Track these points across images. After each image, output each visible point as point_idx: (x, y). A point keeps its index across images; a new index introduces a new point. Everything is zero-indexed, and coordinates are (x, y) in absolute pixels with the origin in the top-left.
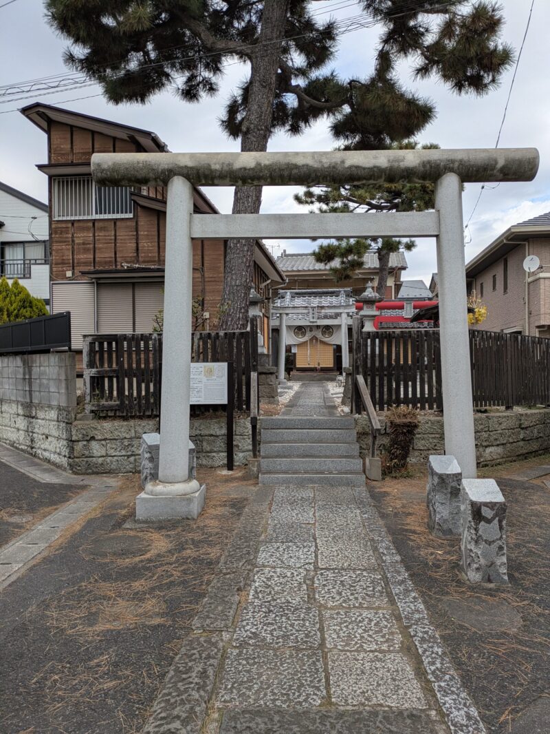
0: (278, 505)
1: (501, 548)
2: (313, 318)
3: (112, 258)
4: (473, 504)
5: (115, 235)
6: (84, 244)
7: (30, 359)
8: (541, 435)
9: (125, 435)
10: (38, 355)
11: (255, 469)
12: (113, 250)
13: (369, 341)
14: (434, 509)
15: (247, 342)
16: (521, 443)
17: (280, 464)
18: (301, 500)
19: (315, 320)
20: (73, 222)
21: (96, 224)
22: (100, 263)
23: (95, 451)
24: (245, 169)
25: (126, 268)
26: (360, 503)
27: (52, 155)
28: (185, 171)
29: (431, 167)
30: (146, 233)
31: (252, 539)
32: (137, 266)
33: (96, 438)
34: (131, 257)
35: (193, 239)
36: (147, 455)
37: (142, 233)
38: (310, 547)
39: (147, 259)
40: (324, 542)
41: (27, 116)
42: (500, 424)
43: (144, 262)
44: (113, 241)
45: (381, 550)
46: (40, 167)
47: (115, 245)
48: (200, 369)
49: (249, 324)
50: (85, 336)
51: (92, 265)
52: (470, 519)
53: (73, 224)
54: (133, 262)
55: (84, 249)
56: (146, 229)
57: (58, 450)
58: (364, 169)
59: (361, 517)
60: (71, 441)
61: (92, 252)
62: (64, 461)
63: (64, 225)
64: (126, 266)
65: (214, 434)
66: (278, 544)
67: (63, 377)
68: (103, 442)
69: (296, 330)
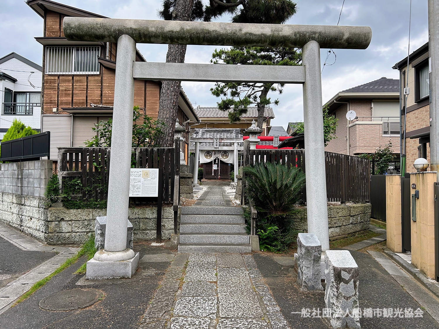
0: (190, 268)
1: (355, 302)
2: (217, 145)
3: (84, 100)
4: (335, 269)
5: (87, 86)
6: (65, 90)
7: (22, 164)
8: (362, 221)
9: (85, 217)
10: (27, 162)
11: (176, 242)
12: (85, 95)
13: (254, 156)
14: (302, 271)
15: (172, 155)
16: (351, 226)
17: (193, 239)
18: (207, 264)
19: (218, 147)
20: (59, 76)
21: (74, 78)
22: (76, 103)
23: (64, 229)
24: (172, 32)
25: (93, 106)
26: (248, 266)
27: (47, 32)
28: (131, 32)
29: (300, 36)
30: (107, 84)
31: (170, 294)
32: (101, 106)
33: (65, 220)
34: (97, 100)
35: (135, 79)
36: (99, 232)
37: (105, 84)
38: (213, 300)
39: (107, 102)
40: (223, 296)
41: (31, 6)
42: (338, 213)
43: (106, 103)
44: (86, 89)
45: (265, 303)
46: (38, 39)
47: (87, 92)
48: (140, 173)
49: (174, 144)
50: (59, 149)
51: (71, 104)
52: (333, 280)
53: (59, 77)
54: (98, 103)
55: (66, 94)
56: (108, 82)
57: (38, 228)
58: (255, 35)
59: (250, 277)
60: (47, 221)
61: (71, 96)
62: (42, 235)
63: (52, 78)
64: (93, 105)
65: (148, 217)
66: (190, 297)
67: (43, 177)
68: (70, 222)
69: (206, 154)
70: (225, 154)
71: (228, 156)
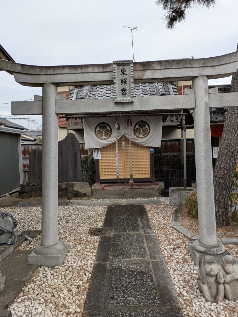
2: (124, 92)
69: (98, 129)
70: (142, 128)
71: (148, 132)
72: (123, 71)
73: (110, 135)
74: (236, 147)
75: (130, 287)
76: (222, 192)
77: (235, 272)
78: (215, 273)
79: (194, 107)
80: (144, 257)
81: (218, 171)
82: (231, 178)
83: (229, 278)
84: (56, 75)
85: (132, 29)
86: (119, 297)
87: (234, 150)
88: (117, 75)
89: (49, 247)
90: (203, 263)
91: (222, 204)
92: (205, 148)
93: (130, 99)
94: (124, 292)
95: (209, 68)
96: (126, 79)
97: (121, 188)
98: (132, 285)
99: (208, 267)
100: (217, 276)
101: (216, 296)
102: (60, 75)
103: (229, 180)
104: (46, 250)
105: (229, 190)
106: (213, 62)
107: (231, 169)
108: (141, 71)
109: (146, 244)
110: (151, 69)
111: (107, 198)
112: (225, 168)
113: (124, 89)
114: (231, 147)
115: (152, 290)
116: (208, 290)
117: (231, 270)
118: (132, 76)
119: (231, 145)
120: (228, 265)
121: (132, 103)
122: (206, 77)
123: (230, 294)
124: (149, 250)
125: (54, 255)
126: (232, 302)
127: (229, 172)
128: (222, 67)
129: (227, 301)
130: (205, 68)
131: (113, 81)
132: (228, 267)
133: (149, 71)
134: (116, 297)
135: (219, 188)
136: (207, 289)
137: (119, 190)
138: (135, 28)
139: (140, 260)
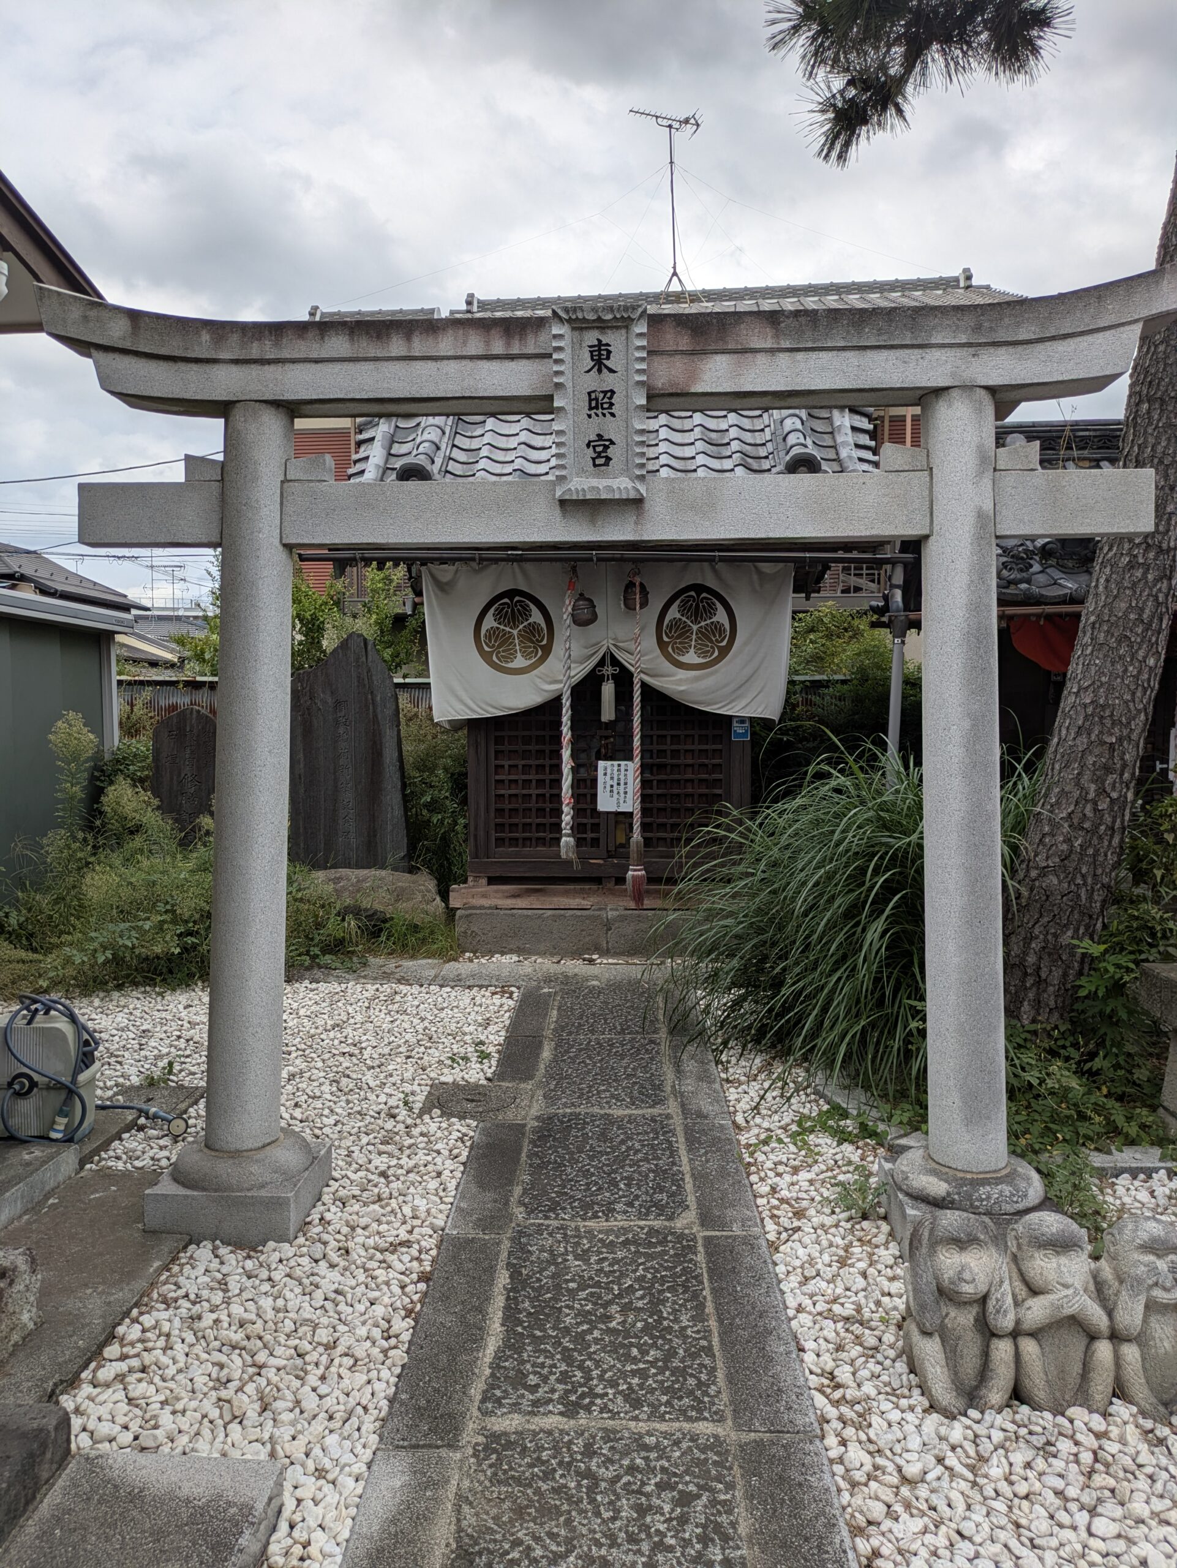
2: (603, 455)
69: (489, 622)
70: (696, 622)
71: (724, 643)
72: (600, 357)
73: (547, 650)
74: (1129, 723)
75: (596, 1341)
76: (1055, 935)
77: (1066, 1286)
78: (976, 1287)
79: (926, 532)
80: (671, 1218)
81: (1044, 835)
82: (1099, 871)
83: (1037, 1311)
84: (289, 367)
85: (670, 126)
86: (545, 1379)
87: (1120, 740)
88: (569, 374)
89: (236, 1154)
90: (925, 1242)
91: (1051, 989)
92: (967, 724)
93: (630, 485)
94: (568, 1359)
95: (1002, 351)
96: (613, 392)
97: (586, 903)
98: (610, 1331)
99: (949, 1261)
100: (984, 1299)
101: (977, 1388)
102: (308, 365)
103: (1089, 880)
104: (224, 1169)
105: (1087, 927)
106: (1018, 325)
107: (1103, 828)
108: (686, 359)
109: (685, 1160)
110: (731, 346)
111: (519, 951)
112: (1076, 821)
113: (600, 437)
114: (1108, 722)
115: (694, 1356)
116: (943, 1363)
117: (1052, 1276)
118: (638, 378)
119: (1107, 713)
120: (1036, 1255)
121: (637, 503)
122: (983, 392)
123: (1037, 1383)
124: (697, 1188)
125: (263, 1193)
126: (1048, 1415)
127: (1095, 841)
128: (1061, 347)
129: (1025, 1409)
130: (982, 351)
131: (550, 398)
132: (1038, 1262)
133: (719, 358)
134: (533, 1380)
135: (1041, 915)
136: (941, 1356)
137: (579, 913)
138: (687, 121)
139: (652, 1231)
